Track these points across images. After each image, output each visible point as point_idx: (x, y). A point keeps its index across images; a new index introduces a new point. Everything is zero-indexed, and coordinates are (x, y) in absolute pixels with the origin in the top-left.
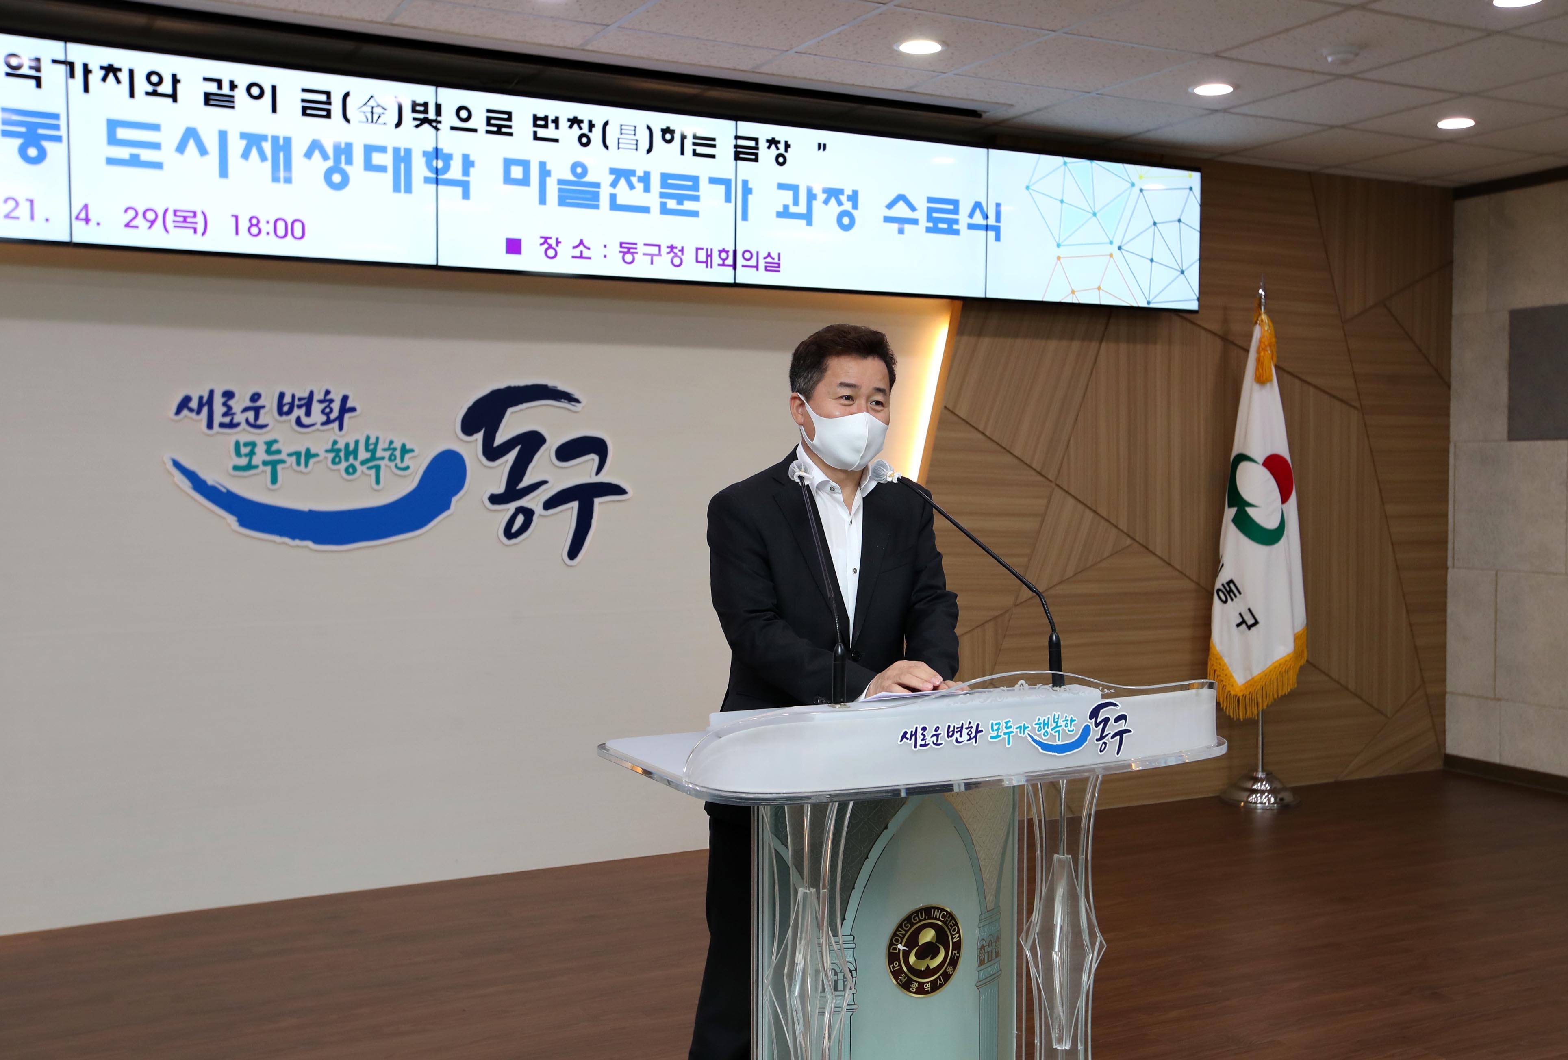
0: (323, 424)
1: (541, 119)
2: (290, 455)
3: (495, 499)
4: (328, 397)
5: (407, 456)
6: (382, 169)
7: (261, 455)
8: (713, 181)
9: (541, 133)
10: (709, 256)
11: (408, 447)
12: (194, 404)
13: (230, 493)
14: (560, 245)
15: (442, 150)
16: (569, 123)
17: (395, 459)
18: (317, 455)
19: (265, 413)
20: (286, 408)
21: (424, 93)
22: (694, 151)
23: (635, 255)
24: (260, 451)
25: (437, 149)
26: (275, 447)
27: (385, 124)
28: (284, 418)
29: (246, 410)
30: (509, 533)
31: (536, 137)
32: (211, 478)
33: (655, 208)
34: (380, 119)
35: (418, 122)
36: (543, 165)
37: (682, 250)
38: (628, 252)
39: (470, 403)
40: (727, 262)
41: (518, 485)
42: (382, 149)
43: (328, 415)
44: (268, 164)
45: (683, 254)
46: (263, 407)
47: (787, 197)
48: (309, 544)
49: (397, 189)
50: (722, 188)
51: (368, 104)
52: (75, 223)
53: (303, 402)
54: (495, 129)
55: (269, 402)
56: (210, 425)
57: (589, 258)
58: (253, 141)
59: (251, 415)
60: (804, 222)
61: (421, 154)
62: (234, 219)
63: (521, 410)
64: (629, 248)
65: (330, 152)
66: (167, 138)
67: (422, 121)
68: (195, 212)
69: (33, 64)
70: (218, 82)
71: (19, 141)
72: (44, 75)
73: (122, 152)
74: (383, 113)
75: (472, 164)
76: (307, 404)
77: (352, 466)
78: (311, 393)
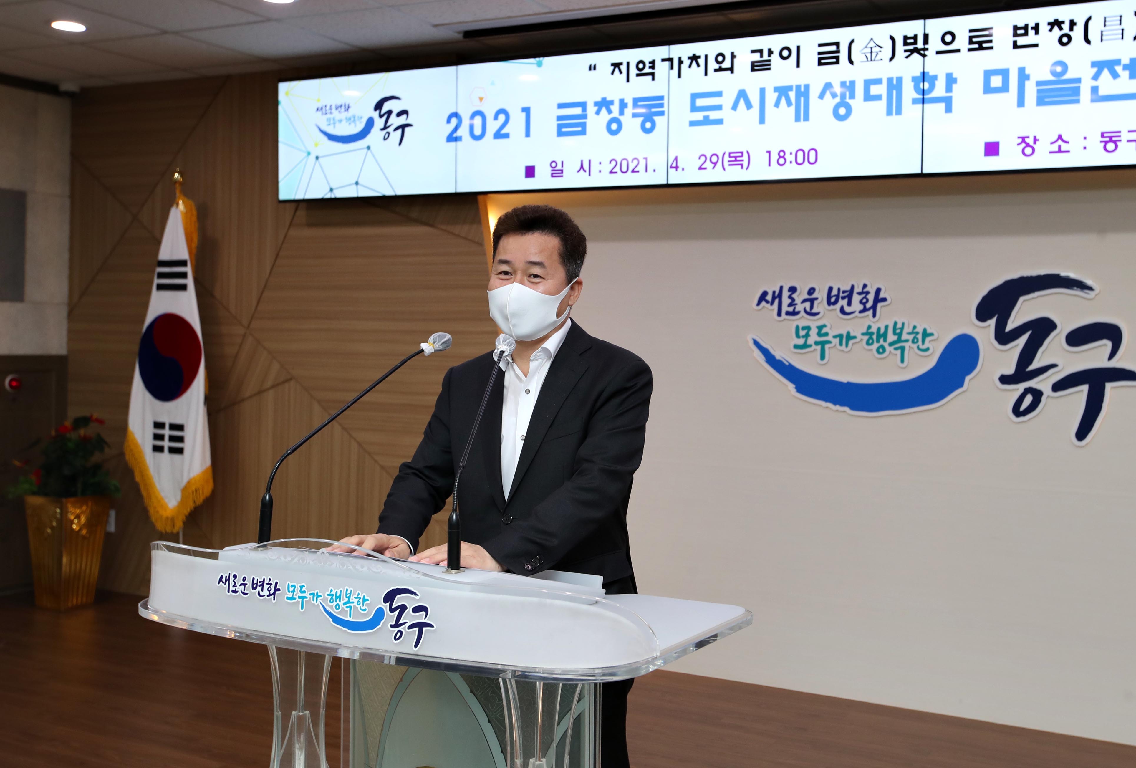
0: (861, 312)
1: (1021, 28)
2: (835, 337)
3: (1005, 380)
4: (865, 290)
5: (928, 339)
6: (878, 97)
7: (814, 337)
9: (1021, 41)
11: (929, 331)
12: (769, 298)
13: (791, 366)
14: (1037, 142)
15: (928, 73)
16: (1049, 27)
17: (917, 341)
18: (855, 337)
19: (819, 304)
20: (833, 300)
21: (913, 27)
23: (1118, 143)
24: (814, 332)
25: (924, 73)
26: (824, 331)
27: (881, 60)
28: (832, 307)
29: (804, 301)
30: (1017, 411)
31: (1015, 46)
32: (778, 355)
34: (878, 56)
35: (908, 53)
36: (1022, 71)
38: (1111, 140)
39: (985, 292)
41: (1027, 367)
42: (878, 81)
43: (864, 304)
44: (793, 108)
46: (816, 299)
48: (846, 409)
49: (889, 113)
51: (868, 46)
52: (670, 170)
53: (846, 294)
54: (976, 46)
55: (821, 295)
56: (779, 314)
57: (1068, 152)
58: (782, 91)
59: (807, 305)
61: (910, 79)
62: (768, 154)
63: (1033, 298)
64: (1111, 138)
65: (838, 90)
66: (727, 100)
67: (912, 52)
68: (742, 153)
69: (651, 65)
70: (761, 51)
71: (641, 119)
72: (656, 71)
73: (699, 116)
74: (880, 51)
75: (955, 81)
76: (849, 296)
77: (882, 347)
78: (852, 287)
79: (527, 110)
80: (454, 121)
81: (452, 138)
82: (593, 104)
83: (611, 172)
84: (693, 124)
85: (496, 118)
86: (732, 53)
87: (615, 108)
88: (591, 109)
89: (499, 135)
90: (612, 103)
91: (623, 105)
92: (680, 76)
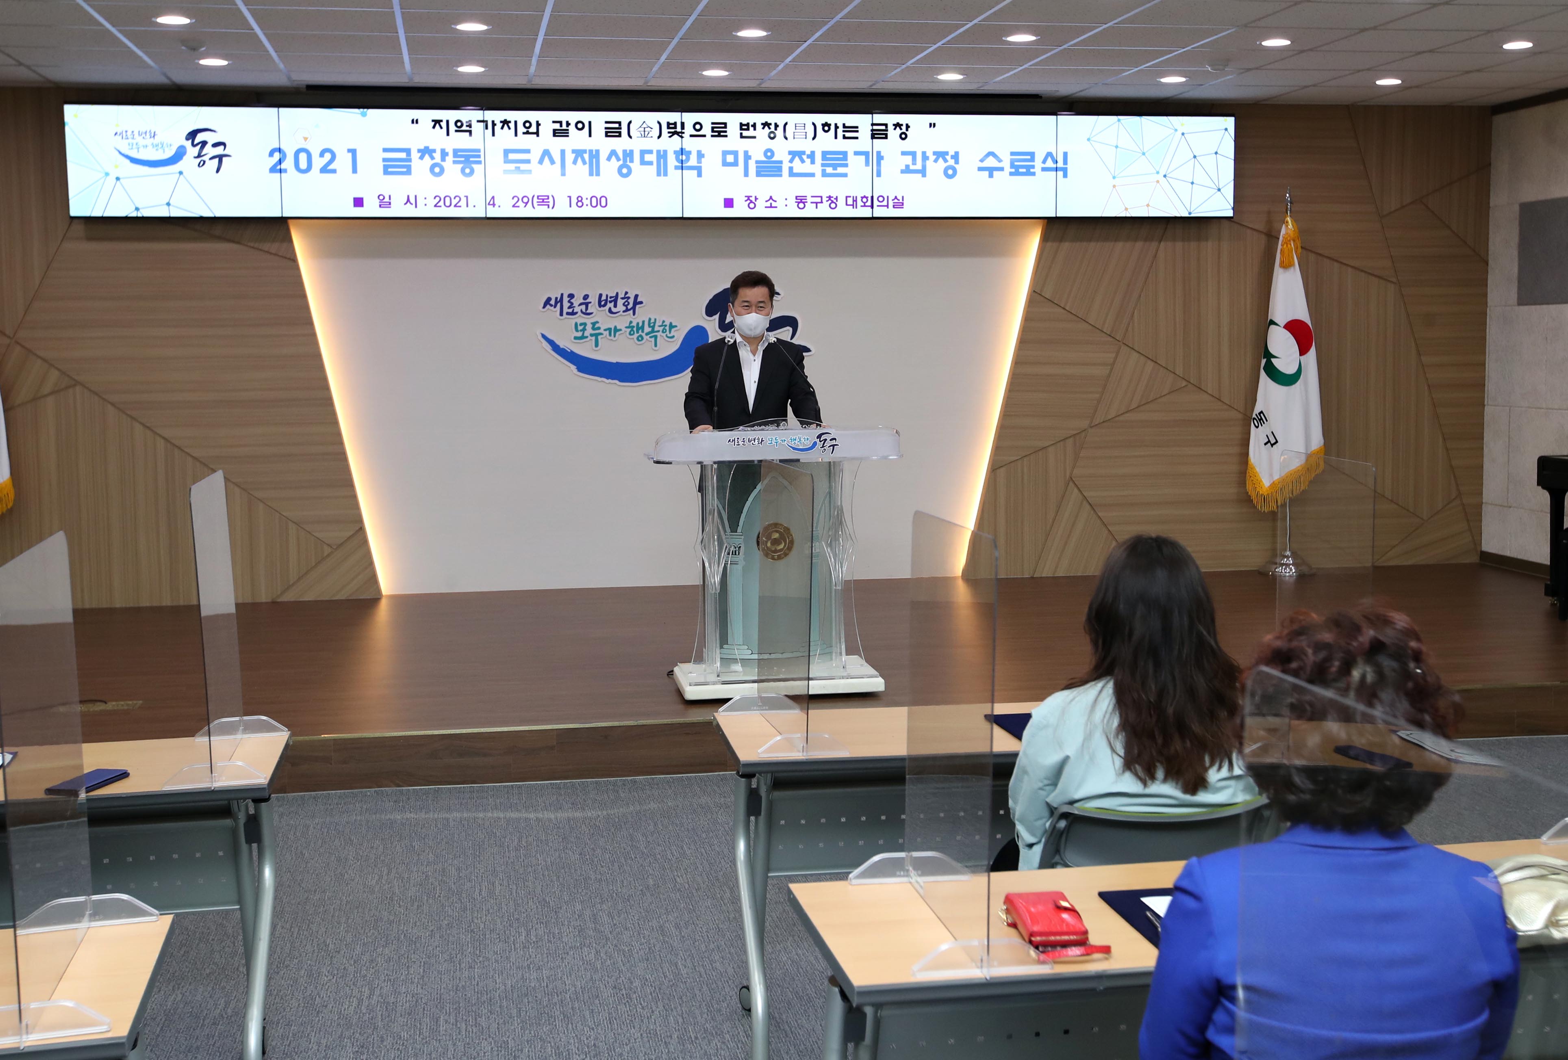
0: (624, 312)
1: (745, 125)
2: (605, 330)
4: (627, 296)
5: (673, 330)
6: (651, 163)
7: (589, 331)
8: (857, 153)
10: (855, 200)
11: (674, 324)
12: (553, 302)
13: (573, 353)
14: (757, 200)
15: (685, 149)
16: (762, 126)
17: (666, 331)
18: (621, 330)
19: (592, 306)
20: (603, 303)
21: (674, 117)
22: (844, 135)
23: (806, 203)
24: (589, 327)
25: (682, 148)
26: (597, 326)
27: (652, 137)
28: (602, 308)
29: (580, 304)
31: (742, 136)
32: (562, 344)
33: (819, 173)
34: (649, 134)
35: (670, 134)
36: (746, 153)
37: (836, 199)
38: (801, 202)
39: (710, 297)
40: (866, 204)
42: (650, 152)
43: (626, 306)
44: (587, 166)
45: (837, 201)
46: (590, 303)
47: (908, 159)
48: (617, 382)
49: (659, 174)
50: (863, 157)
51: (642, 126)
52: (488, 207)
53: (612, 299)
54: (717, 134)
55: (593, 300)
56: (561, 314)
57: (776, 207)
58: (579, 153)
59: (583, 307)
60: (921, 175)
61: (673, 153)
62: (569, 198)
64: (801, 200)
65: (621, 155)
66: (535, 156)
67: (674, 133)
68: (548, 196)
69: (468, 124)
70: (561, 123)
71: (461, 166)
72: (472, 129)
73: (512, 166)
74: (650, 131)
75: (703, 156)
76: (615, 300)
77: (641, 336)
78: (617, 294)
79: (353, 152)
80: (277, 156)
81: (273, 170)
82: (416, 151)
83: (436, 206)
84: (507, 172)
85: (322, 155)
86: (537, 122)
87: (437, 156)
88: (415, 155)
89: (324, 170)
90: (434, 151)
91: (444, 154)
92: (493, 135)
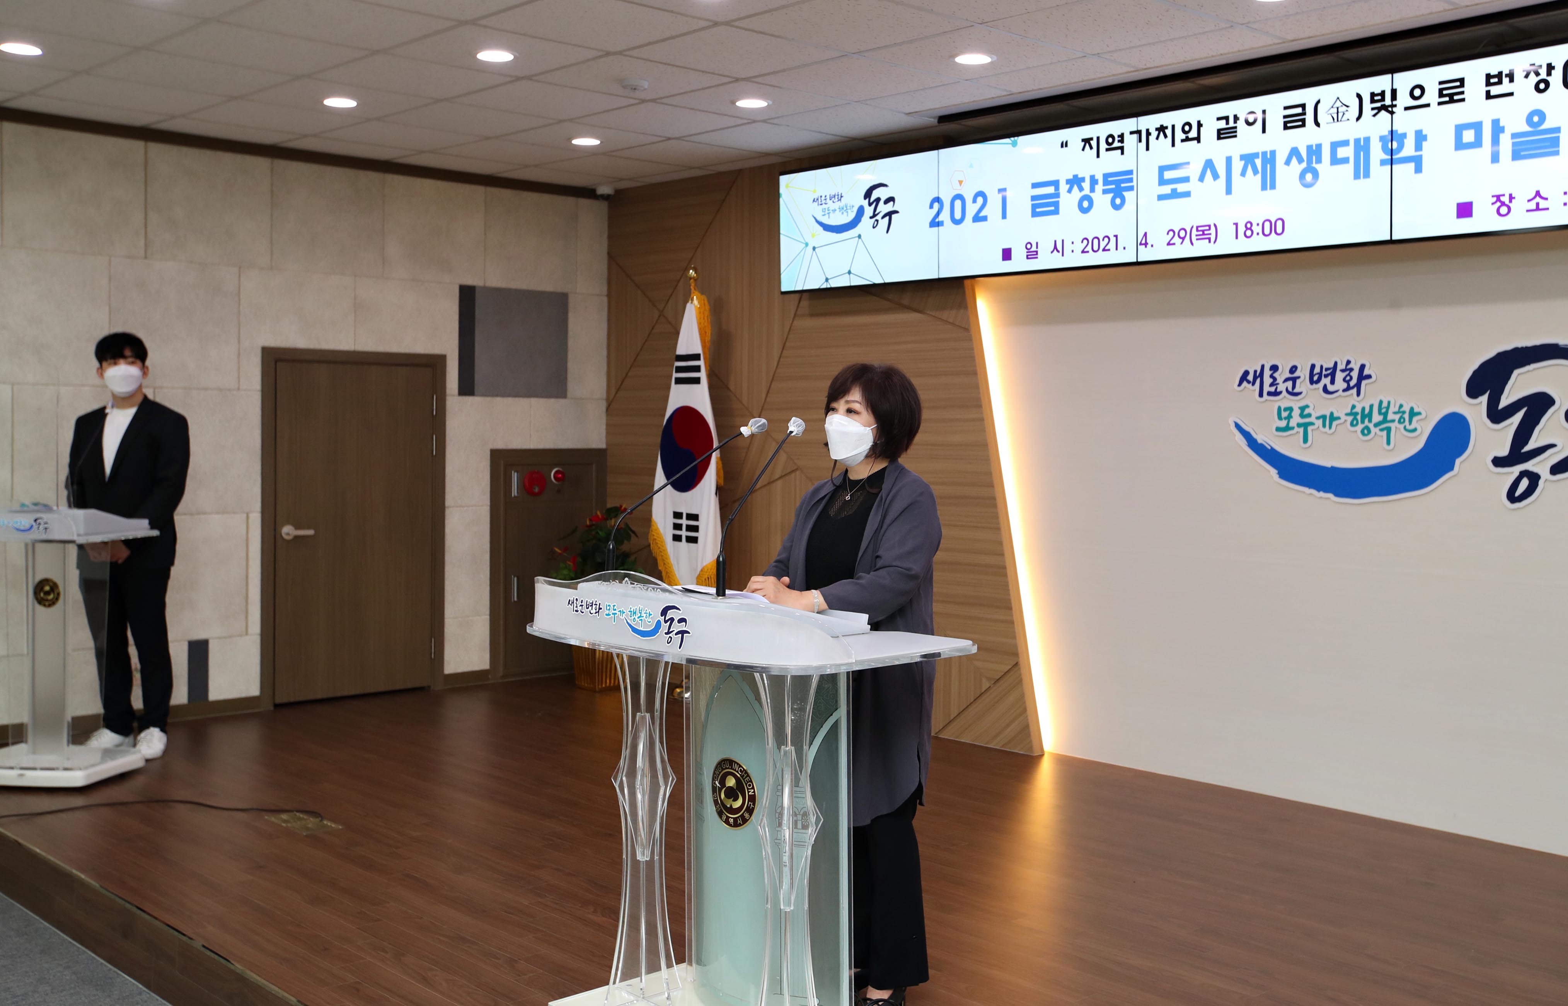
0: (1344, 391)
1: (1494, 77)
2: (1318, 418)
3: (1498, 462)
4: (1349, 367)
5: (1415, 419)
6: (1345, 160)
7: (1296, 419)
11: (1416, 410)
12: (1250, 377)
13: (1274, 451)
14: (1512, 201)
15: (1397, 131)
16: (1525, 73)
17: (1404, 422)
18: (1339, 418)
19: (1301, 383)
20: (1315, 378)
21: (1380, 83)
24: (1296, 413)
25: (1392, 131)
26: (1307, 411)
27: (1348, 120)
28: (1315, 386)
29: (1286, 380)
30: (1512, 497)
31: (1489, 96)
32: (1260, 438)
34: (1344, 115)
35: (1376, 111)
36: (1496, 123)
39: (1476, 366)
41: (1523, 448)
42: (1345, 143)
43: (1348, 382)
44: (1259, 176)
46: (1299, 377)
48: (1330, 496)
49: (1357, 176)
51: (1335, 106)
52: (1140, 247)
53: (1329, 372)
54: (1447, 99)
55: (1303, 373)
56: (1261, 395)
57: (1548, 209)
58: (1248, 159)
59: (1289, 384)
61: (1378, 139)
62: (1235, 227)
63: (1528, 371)
65: (1304, 155)
66: (1193, 171)
67: (1379, 109)
68: (1209, 226)
69: (1120, 139)
70: (1226, 118)
71: (1111, 195)
72: (1125, 145)
73: (1167, 189)
74: (1347, 111)
75: (1425, 138)
76: (1332, 373)
77: (1367, 428)
78: (1336, 363)
79: (1003, 192)
81: (935, 223)
82: (1065, 182)
83: (1084, 251)
84: (1161, 198)
85: (974, 201)
86: (1199, 122)
87: (1086, 185)
88: (1064, 187)
89: (977, 218)
90: (1083, 179)
91: (1094, 181)
92: (1147, 149)
